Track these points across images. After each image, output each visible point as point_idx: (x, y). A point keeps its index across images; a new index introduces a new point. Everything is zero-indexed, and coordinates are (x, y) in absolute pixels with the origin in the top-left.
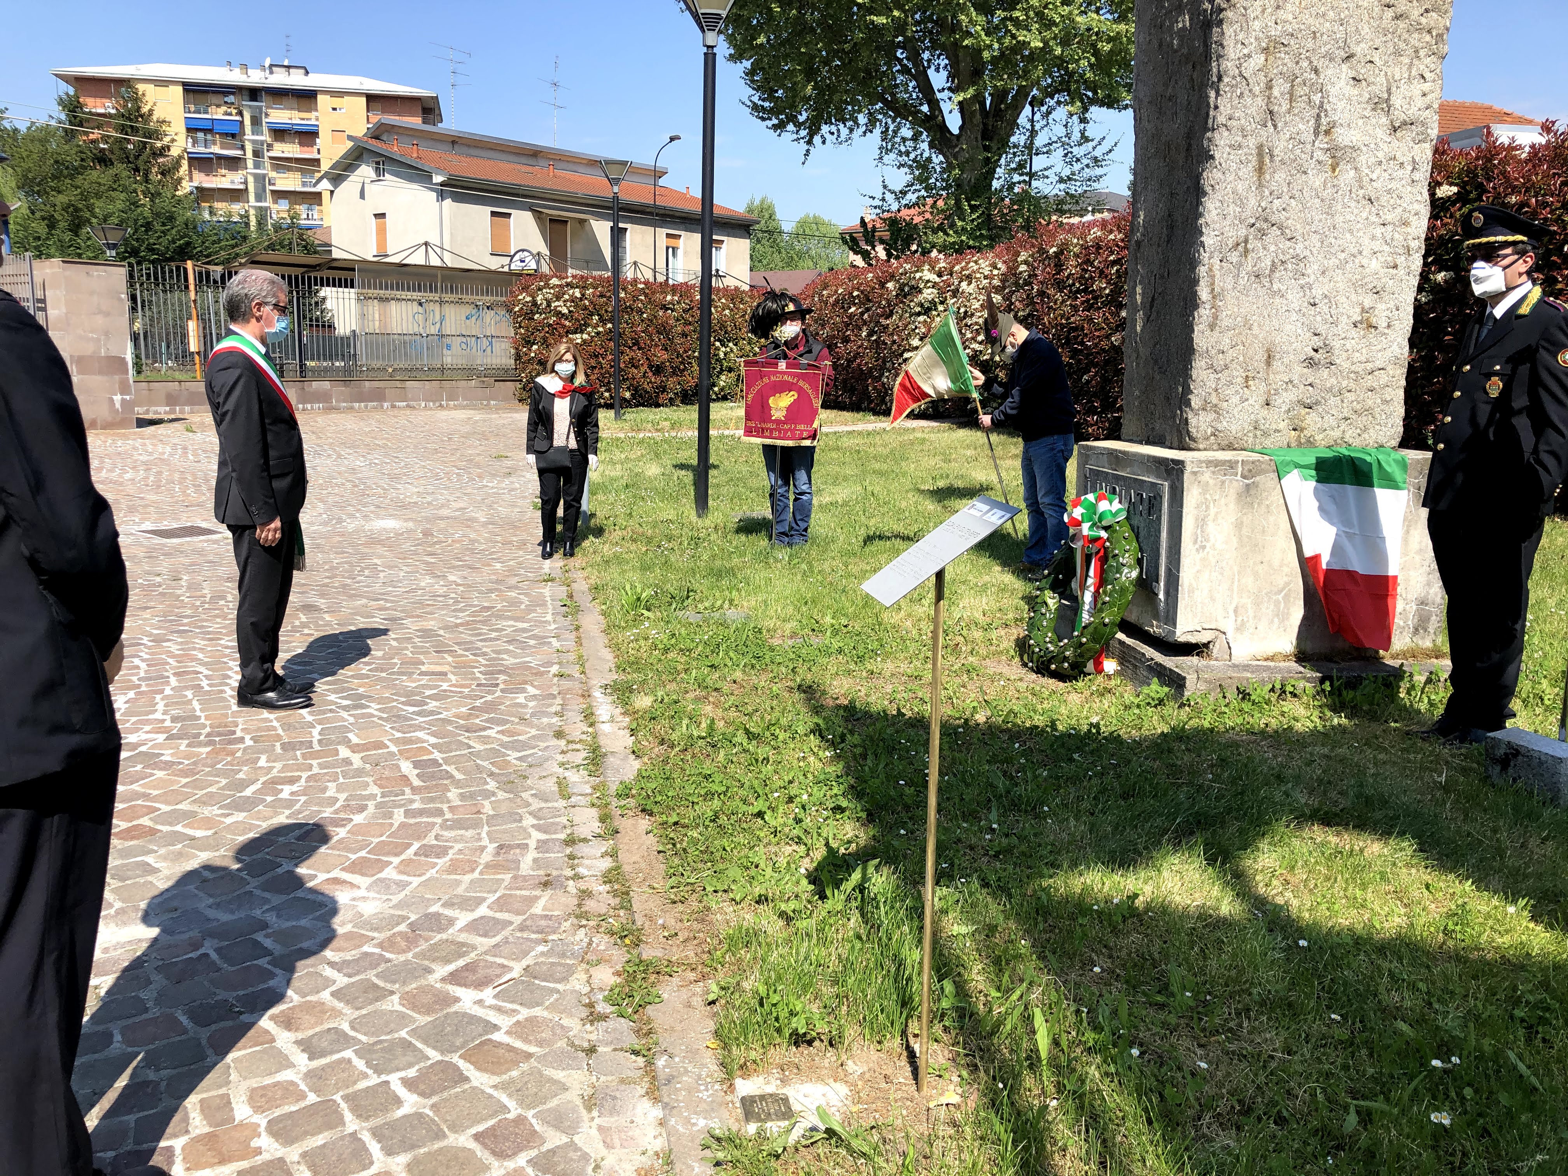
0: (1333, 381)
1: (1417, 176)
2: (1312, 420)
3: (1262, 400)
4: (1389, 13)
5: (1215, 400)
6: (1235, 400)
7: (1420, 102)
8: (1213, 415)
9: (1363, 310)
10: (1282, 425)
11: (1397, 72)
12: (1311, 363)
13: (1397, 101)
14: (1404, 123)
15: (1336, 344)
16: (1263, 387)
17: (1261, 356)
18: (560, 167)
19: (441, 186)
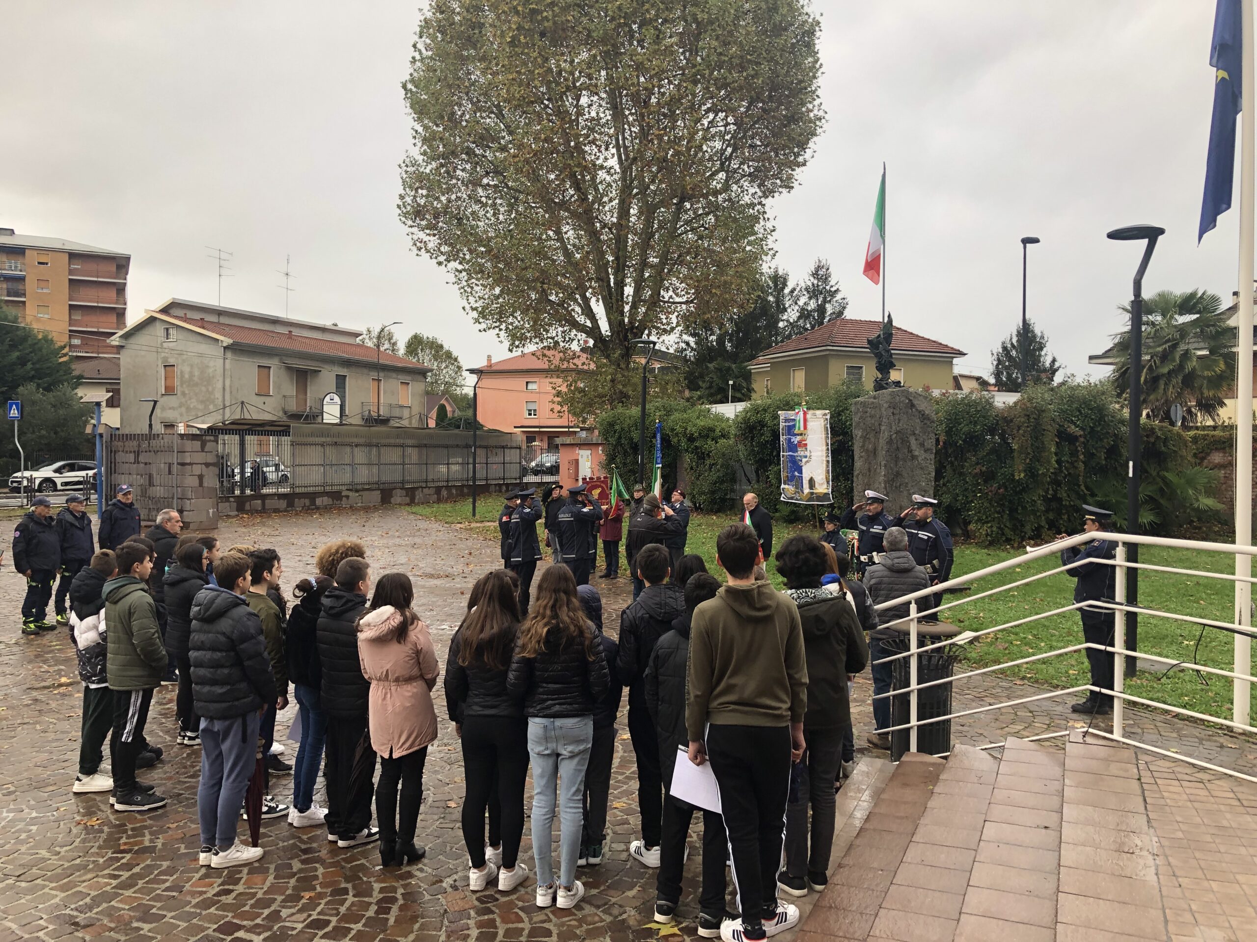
1: (931, 462)
7: (931, 444)
11: (925, 437)
13: (926, 444)
14: (928, 450)
18: (296, 332)
19: (225, 348)
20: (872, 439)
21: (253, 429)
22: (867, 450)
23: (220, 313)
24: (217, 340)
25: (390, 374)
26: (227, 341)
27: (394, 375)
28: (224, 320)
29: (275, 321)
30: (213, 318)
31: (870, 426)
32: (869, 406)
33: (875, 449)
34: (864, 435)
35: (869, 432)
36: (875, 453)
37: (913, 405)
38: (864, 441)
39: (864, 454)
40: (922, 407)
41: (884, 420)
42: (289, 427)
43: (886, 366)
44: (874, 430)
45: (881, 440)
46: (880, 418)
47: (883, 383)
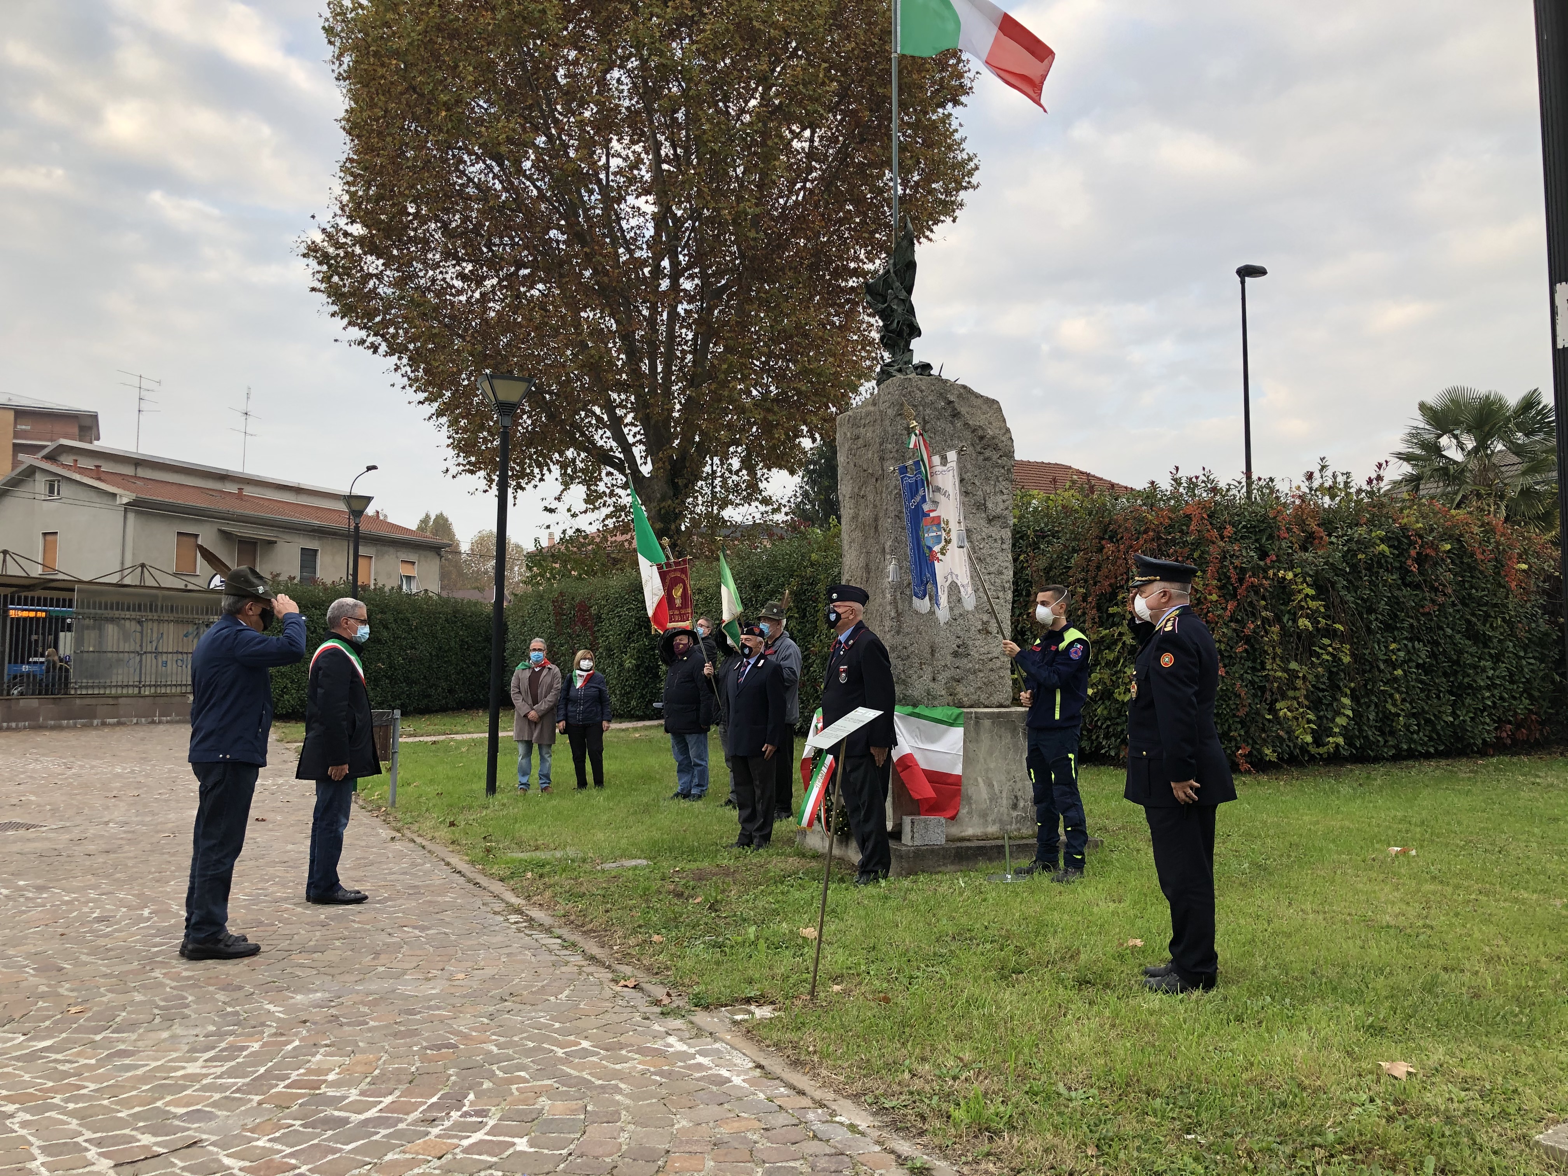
0: (970, 665)
1: (1004, 546)
2: (960, 689)
3: (930, 677)
4: (981, 458)
5: (903, 676)
6: (915, 677)
7: (1002, 506)
8: (903, 687)
9: (984, 623)
10: (943, 693)
11: (988, 489)
12: (955, 654)
13: (990, 505)
14: (994, 517)
15: (970, 643)
16: (930, 669)
17: (928, 650)
18: (248, 491)
19: (127, 507)
20: (871, 497)
21: (30, 594)
22: (863, 523)
23: (138, 463)
24: (114, 495)
25: (385, 549)
26: (126, 497)
27: (392, 550)
28: (142, 472)
29: (223, 477)
30: (129, 471)
31: (865, 467)
32: (863, 422)
33: (876, 519)
34: (856, 490)
35: (865, 483)
36: (876, 528)
37: (956, 415)
38: (857, 505)
39: (857, 534)
40: (979, 419)
41: (889, 446)
42: (73, 590)
43: (900, 334)
44: (872, 475)
45: (884, 495)
46: (881, 444)
47: (891, 369)
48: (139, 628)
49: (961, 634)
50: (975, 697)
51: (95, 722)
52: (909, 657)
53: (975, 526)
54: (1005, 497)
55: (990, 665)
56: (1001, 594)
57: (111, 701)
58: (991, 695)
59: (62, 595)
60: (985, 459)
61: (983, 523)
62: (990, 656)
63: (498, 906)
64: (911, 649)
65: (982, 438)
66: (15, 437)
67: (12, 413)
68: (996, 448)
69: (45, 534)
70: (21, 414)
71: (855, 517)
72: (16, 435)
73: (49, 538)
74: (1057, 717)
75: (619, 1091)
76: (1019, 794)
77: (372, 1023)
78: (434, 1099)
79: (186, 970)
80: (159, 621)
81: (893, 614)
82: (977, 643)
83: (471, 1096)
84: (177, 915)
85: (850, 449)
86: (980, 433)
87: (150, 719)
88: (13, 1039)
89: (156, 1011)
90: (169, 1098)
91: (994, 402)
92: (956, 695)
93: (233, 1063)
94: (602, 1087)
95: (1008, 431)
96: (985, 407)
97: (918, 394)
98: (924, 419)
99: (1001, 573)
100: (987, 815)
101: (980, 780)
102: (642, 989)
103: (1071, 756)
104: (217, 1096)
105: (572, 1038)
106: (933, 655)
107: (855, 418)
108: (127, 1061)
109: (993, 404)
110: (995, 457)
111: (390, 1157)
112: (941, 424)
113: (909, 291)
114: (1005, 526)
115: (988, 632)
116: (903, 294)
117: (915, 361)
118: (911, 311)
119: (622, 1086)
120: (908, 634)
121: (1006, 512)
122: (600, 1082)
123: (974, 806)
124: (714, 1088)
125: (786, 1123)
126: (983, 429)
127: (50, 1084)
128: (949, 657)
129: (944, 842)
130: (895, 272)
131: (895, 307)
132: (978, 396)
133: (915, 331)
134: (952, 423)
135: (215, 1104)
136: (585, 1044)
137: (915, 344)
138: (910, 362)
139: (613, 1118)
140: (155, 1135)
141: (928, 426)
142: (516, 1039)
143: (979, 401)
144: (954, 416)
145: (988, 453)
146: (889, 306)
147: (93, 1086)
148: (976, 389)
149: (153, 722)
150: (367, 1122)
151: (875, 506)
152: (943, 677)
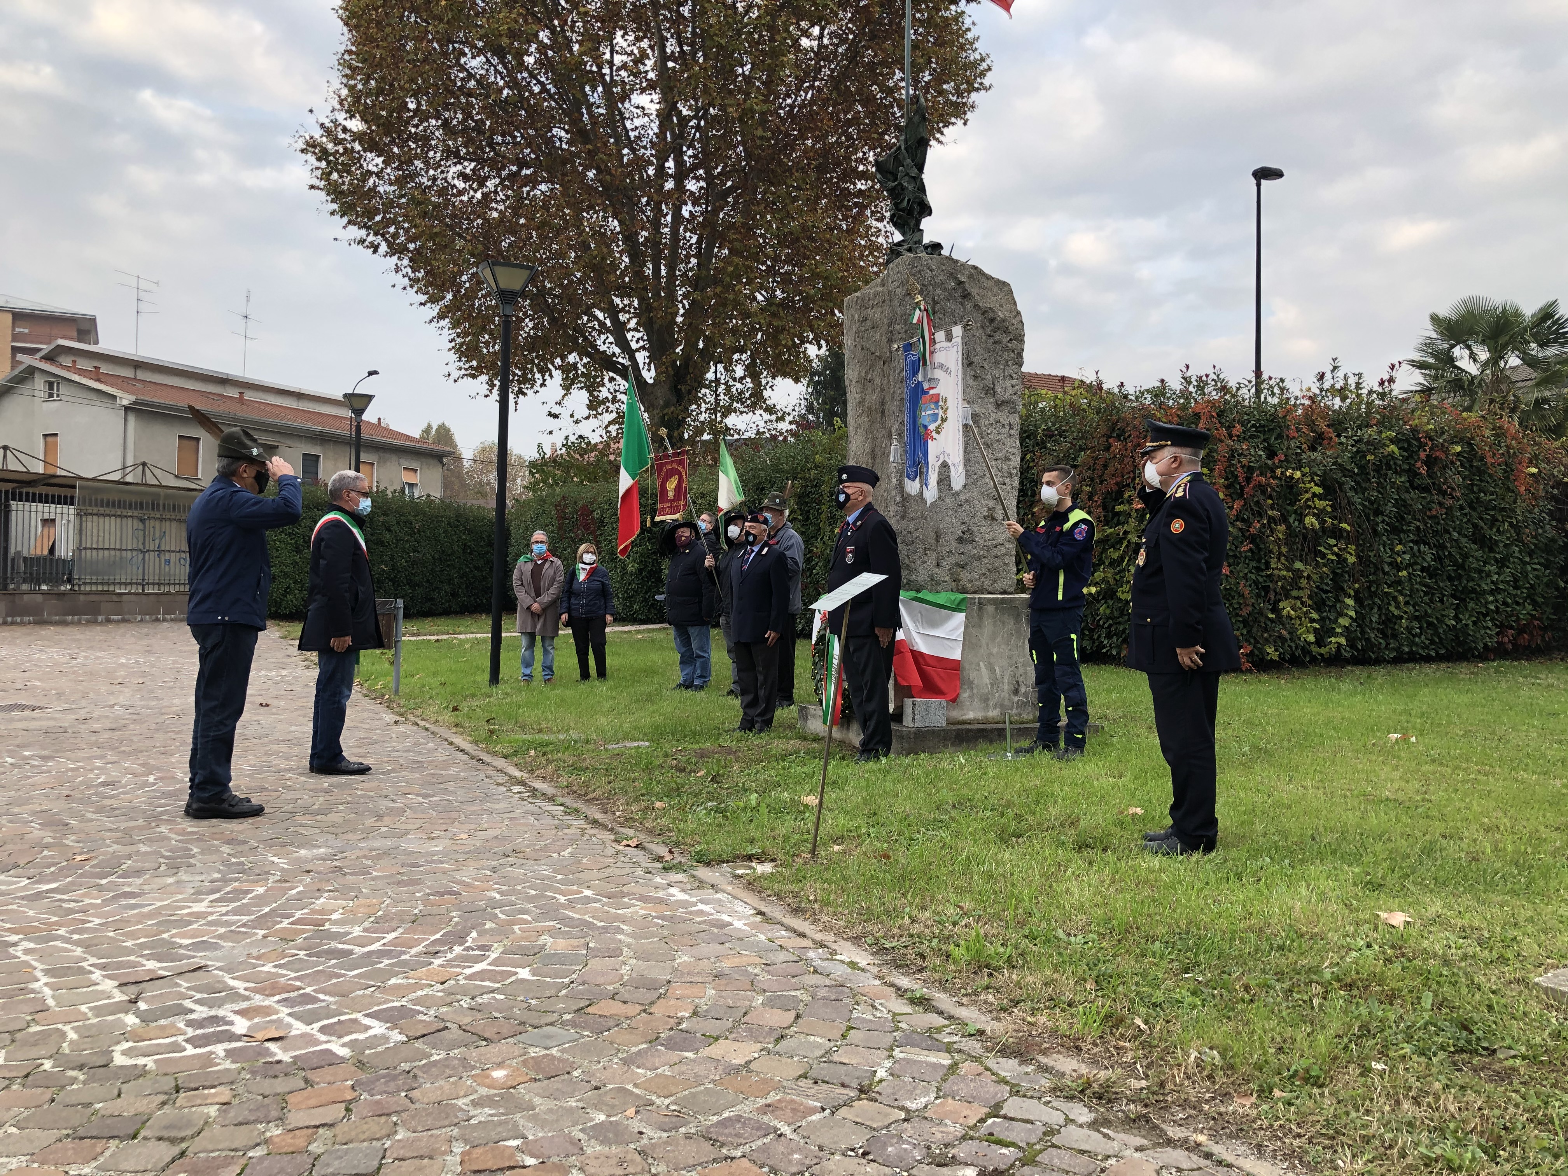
0: (975, 551)
1: (1013, 432)
2: (965, 576)
3: (934, 563)
4: (991, 341)
6: (919, 562)
7: (1011, 390)
9: (989, 509)
10: (947, 578)
11: (997, 373)
12: (960, 540)
13: (998, 390)
14: (1003, 402)
15: (975, 529)
16: (934, 555)
17: (932, 535)
18: (249, 395)
19: (127, 409)
20: (878, 381)
21: (31, 490)
22: (870, 408)
23: (138, 365)
24: (114, 397)
25: (387, 456)
26: (126, 399)
27: (394, 458)
28: (141, 375)
29: (224, 381)
30: (128, 373)
31: (872, 350)
32: (871, 303)
33: (883, 403)
34: (863, 374)
35: (872, 366)
36: (883, 413)
37: (966, 296)
38: (864, 389)
39: (864, 419)
40: (990, 302)
41: (898, 327)
42: (74, 487)
43: (910, 212)
44: (880, 357)
45: (891, 378)
46: (890, 325)
47: (901, 249)
48: (141, 526)
49: (966, 520)
50: (979, 583)
51: (100, 618)
52: (913, 542)
53: (983, 411)
54: (1014, 382)
55: (995, 551)
56: (1007, 480)
57: (115, 598)
58: (995, 581)
59: (63, 492)
60: (995, 343)
61: (991, 407)
62: (995, 542)
63: (501, 779)
64: (916, 534)
65: (992, 320)
66: (13, 340)
67: (10, 316)
68: (1006, 331)
69: (45, 436)
70: (19, 316)
71: (861, 402)
72: (15, 338)
73: (49, 439)
74: (1060, 597)
75: (622, 932)
76: (1021, 679)
77: (375, 873)
78: (438, 936)
79: (191, 826)
80: (161, 520)
81: (898, 499)
82: (983, 529)
83: (474, 934)
84: (182, 781)
85: (858, 332)
86: (991, 315)
87: (154, 617)
88: (19, 882)
89: (162, 860)
90: (174, 931)
91: (1005, 284)
92: (959, 581)
93: (238, 904)
94: (603, 927)
95: (1019, 313)
96: (995, 289)
97: (928, 273)
98: (933, 299)
99: (1009, 459)
100: (988, 699)
101: (981, 664)
102: (644, 848)
103: (1074, 636)
104: (222, 930)
105: (575, 887)
106: (937, 541)
107: (863, 300)
108: (133, 901)
109: (1003, 287)
110: (1005, 340)
111: (393, 981)
112: (951, 305)
113: (921, 167)
114: (1013, 411)
115: (994, 519)
116: (914, 172)
117: (926, 240)
118: (922, 189)
119: (624, 927)
120: (913, 519)
121: (1015, 397)
122: (602, 924)
123: (975, 691)
124: (716, 931)
125: (786, 959)
126: (993, 311)
127: (55, 919)
128: (954, 544)
129: (944, 725)
130: (906, 149)
131: (905, 184)
132: (989, 278)
133: (926, 210)
134: (962, 304)
135: (220, 937)
136: (588, 893)
137: (926, 224)
138: (920, 242)
139: (614, 953)
140: (159, 961)
141: (937, 307)
142: (519, 887)
143: (990, 283)
144: (964, 297)
145: (997, 336)
146: (900, 184)
147: (98, 921)
148: (986, 271)
149: (157, 620)
150: (370, 953)
151: (882, 390)
152: (947, 563)
